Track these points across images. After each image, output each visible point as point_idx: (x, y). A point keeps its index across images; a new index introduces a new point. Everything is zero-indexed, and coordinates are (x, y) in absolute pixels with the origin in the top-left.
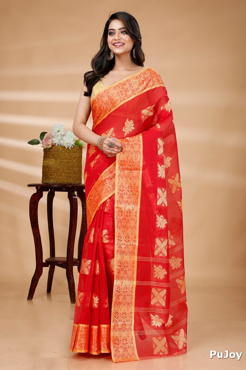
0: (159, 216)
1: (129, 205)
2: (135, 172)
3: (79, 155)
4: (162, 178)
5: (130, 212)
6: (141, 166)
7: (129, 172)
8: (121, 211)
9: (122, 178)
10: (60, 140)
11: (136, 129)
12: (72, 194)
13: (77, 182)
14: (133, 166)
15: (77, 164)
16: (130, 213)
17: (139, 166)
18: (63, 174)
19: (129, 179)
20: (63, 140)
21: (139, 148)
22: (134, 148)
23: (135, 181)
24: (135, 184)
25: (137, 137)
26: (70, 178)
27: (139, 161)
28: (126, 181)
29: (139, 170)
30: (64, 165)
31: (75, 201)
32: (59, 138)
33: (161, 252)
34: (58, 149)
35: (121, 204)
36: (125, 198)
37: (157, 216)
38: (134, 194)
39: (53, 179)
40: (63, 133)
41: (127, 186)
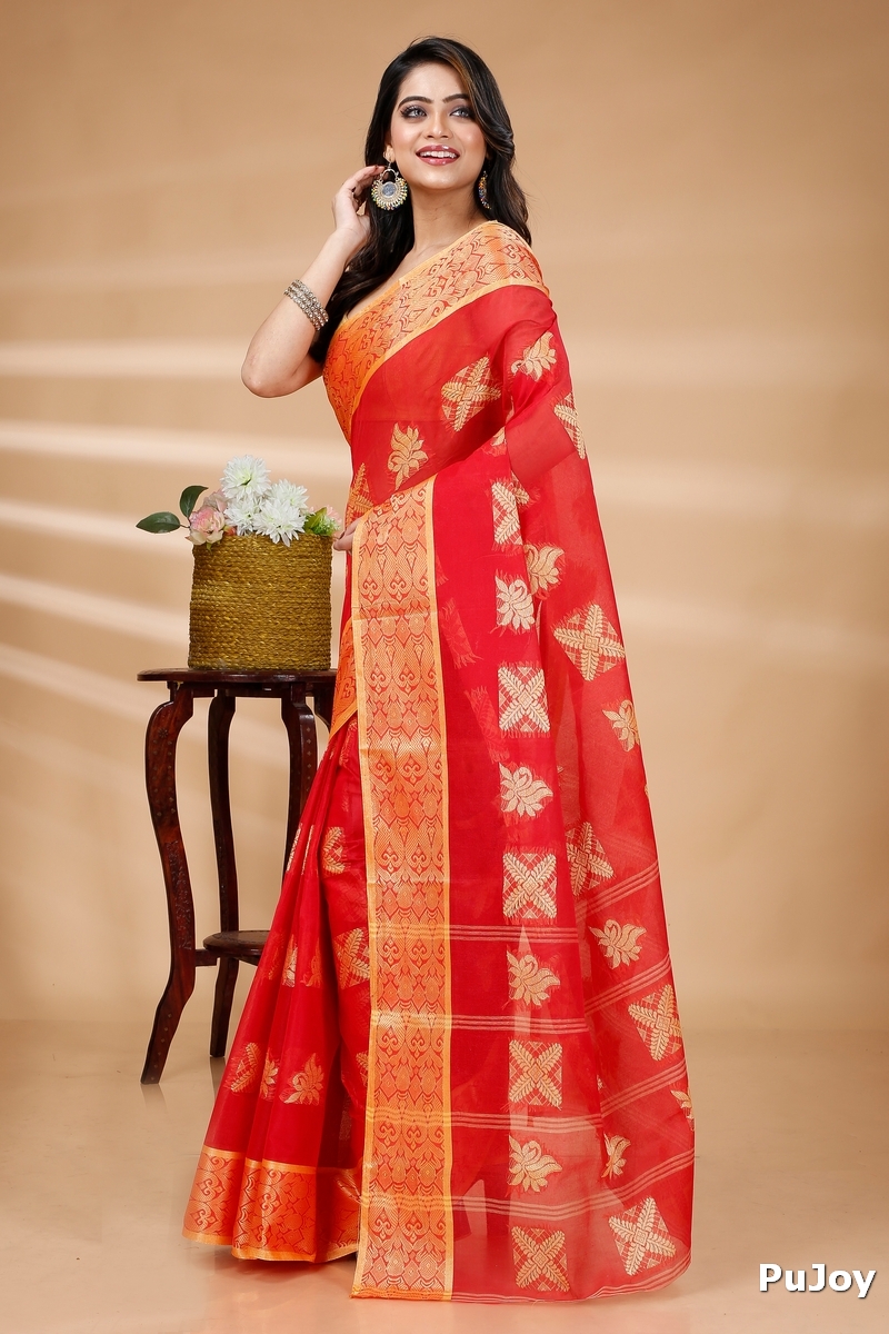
0: (512, 772)
1: (410, 739)
2: (415, 619)
3: (320, 566)
4: (517, 626)
5: (415, 763)
6: (432, 593)
7: (397, 622)
8: (387, 764)
9: (376, 646)
10: (252, 515)
11: (434, 458)
12: (297, 705)
13: (314, 664)
14: (404, 596)
15: (313, 599)
16: (416, 769)
17: (424, 593)
18: (263, 636)
19: (398, 646)
20: (264, 515)
21: (421, 528)
22: (401, 530)
23: (419, 648)
24: (420, 663)
25: (415, 491)
26: (287, 649)
27: (423, 577)
28: (390, 654)
29: (428, 608)
30: (267, 604)
31: (308, 730)
32: (250, 506)
33: (530, 904)
34: (245, 546)
35: (381, 738)
36: (396, 713)
37: (504, 771)
38: (423, 698)
39: (229, 652)
40: (261, 490)
41: (397, 671)
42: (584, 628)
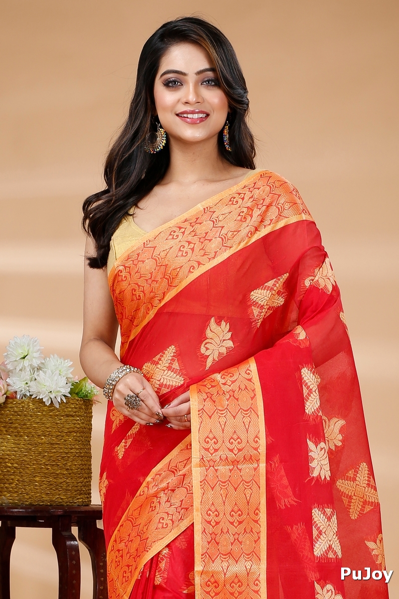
0: (322, 588)
1: (237, 562)
2: (246, 468)
3: (83, 423)
4: (323, 478)
5: (239, 581)
6: (263, 449)
7: (231, 471)
8: (216, 582)
9: (212, 489)
10: (29, 382)
11: (238, 346)
12: (65, 533)
13: (79, 500)
14: (240, 450)
15: (77, 449)
16: (239, 586)
17: (256, 449)
18: (37, 479)
19: (231, 489)
20: (39, 382)
21: (252, 398)
22: (237, 399)
23: (248, 492)
24: (248, 503)
25: (243, 368)
26: (57, 489)
27: (257, 437)
29: (258, 461)
30: (40, 453)
31: (74, 553)
32: (27, 375)
34: (23, 407)
35: (213, 562)
36: (226, 541)
37: (317, 587)
38: (248, 531)
39: (10, 492)
40: (36, 363)
41: (228, 509)
42: (356, 480)
